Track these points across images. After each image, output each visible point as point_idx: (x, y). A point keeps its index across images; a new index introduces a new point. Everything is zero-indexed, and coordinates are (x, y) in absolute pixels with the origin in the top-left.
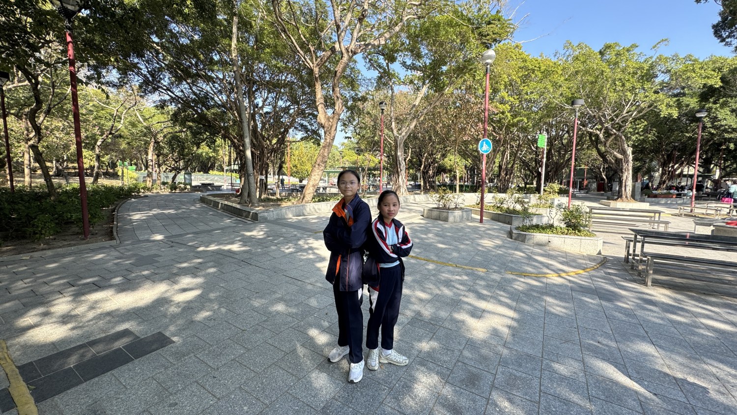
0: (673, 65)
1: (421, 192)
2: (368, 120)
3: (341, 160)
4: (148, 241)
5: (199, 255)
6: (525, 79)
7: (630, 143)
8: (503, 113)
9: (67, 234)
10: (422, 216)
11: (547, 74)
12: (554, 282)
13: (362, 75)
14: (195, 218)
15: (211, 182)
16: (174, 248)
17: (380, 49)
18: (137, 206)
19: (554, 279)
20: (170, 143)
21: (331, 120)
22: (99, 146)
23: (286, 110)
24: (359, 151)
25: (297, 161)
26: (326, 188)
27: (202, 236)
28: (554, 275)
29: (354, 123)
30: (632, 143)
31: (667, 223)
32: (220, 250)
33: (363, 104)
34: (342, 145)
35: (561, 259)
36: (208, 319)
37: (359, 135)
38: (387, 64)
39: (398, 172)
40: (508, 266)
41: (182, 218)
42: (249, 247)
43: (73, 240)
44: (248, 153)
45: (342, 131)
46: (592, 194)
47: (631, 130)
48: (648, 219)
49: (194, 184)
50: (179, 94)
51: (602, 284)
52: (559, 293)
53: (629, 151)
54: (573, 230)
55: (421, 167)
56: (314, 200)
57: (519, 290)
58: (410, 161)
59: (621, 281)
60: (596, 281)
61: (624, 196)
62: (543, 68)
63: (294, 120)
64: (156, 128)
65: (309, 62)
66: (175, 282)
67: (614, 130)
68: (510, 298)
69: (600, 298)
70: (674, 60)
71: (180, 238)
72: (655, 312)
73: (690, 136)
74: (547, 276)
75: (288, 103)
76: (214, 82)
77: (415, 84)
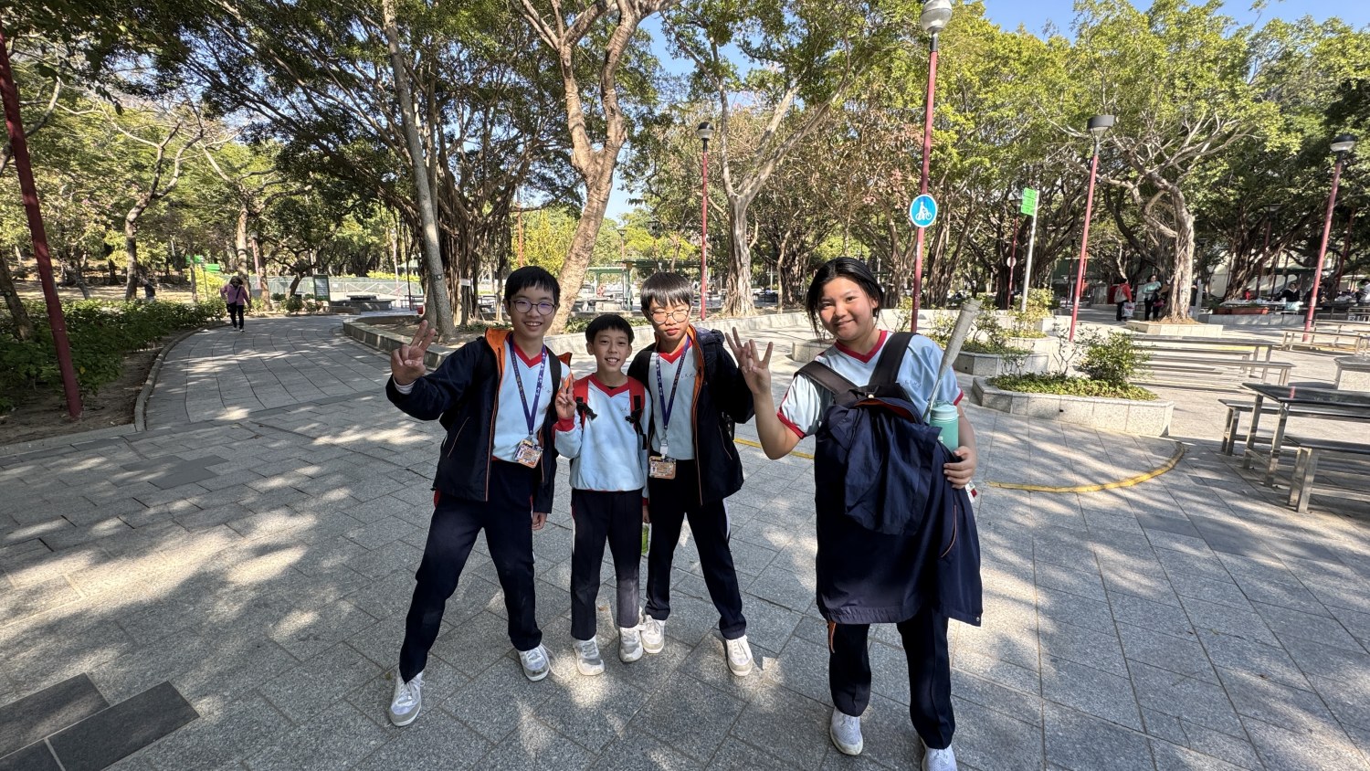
0: (1298, 40)
1: (777, 307)
2: (674, 166)
3: (623, 248)
4: (211, 423)
5: (313, 456)
6: (988, 77)
7: (1192, 206)
8: (942, 149)
9: (36, 409)
10: (790, 357)
11: (1034, 65)
12: (1097, 504)
13: (661, 70)
14: (323, 368)
15: (371, 294)
16: (260, 440)
17: (698, 12)
18: (209, 344)
19: (1094, 498)
20: (279, 215)
21: (601, 161)
22: (131, 223)
23: (510, 146)
24: (657, 230)
25: (537, 251)
26: (595, 302)
27: (329, 410)
28: (1090, 489)
29: (649, 172)
30: (1195, 206)
31: (1287, 366)
32: (364, 442)
33: (664, 132)
34: (624, 219)
35: (1093, 447)
36: (305, 636)
37: (657, 195)
38: (713, 45)
39: (735, 269)
40: (988, 468)
41: (296, 369)
42: (427, 433)
43: (44, 424)
44: (432, 233)
45: (622, 189)
46: (1098, 309)
47: (1197, 181)
48: (1240, 357)
49: (335, 297)
50: (289, 113)
51: (1201, 507)
52: (1118, 534)
53: (1190, 222)
54: (1110, 385)
55: (778, 258)
56: (569, 327)
57: (1027, 528)
58: (756, 248)
59: (1236, 499)
60: (1182, 498)
61: (1174, 313)
62: (1025, 54)
63: (525, 165)
64: (250, 182)
65: (550, 32)
66: (241, 533)
67: (1164, 181)
68: (1016, 551)
69: (1213, 546)
70: (1301, 30)
71: (280, 416)
72: (1348, 579)
73: (1299, 195)
74: (1079, 490)
75: (515, 132)
76: (361, 89)
77: (769, 89)
